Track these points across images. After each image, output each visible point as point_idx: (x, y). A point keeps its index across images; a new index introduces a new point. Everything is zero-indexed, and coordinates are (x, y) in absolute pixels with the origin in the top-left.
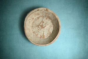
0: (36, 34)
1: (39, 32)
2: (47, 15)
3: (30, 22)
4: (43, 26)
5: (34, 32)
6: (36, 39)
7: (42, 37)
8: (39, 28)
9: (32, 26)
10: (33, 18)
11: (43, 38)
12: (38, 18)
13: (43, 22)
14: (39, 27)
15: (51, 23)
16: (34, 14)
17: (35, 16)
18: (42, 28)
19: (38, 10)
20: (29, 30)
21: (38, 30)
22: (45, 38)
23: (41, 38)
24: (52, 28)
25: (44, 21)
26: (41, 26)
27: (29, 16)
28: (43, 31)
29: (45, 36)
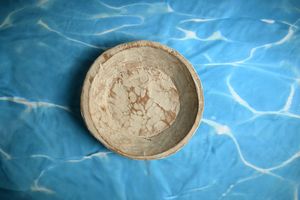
0: (150, 129)
2: (120, 64)
4: (143, 96)
5: (141, 131)
6: (163, 140)
8: (140, 113)
13: (132, 89)
22: (177, 113)
23: (168, 124)
24: (165, 76)
27: (90, 115)
28: (154, 105)
29: (172, 109)
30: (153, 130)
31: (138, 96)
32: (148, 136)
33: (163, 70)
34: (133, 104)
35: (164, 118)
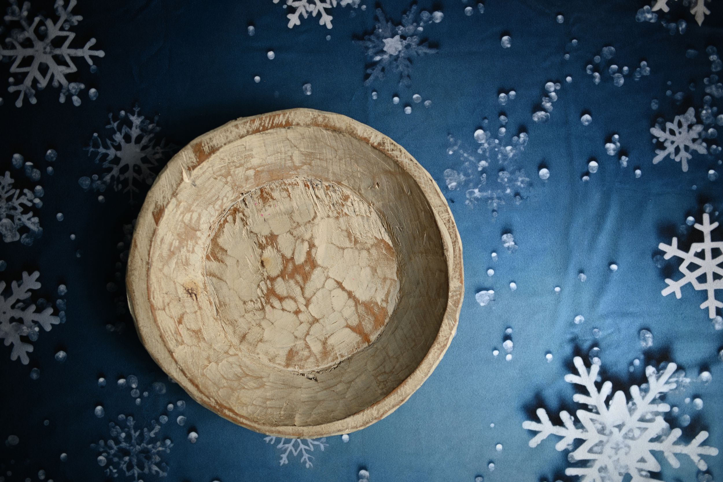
0: (316, 348)
1: (316, 320)
2: (240, 172)
3: (197, 333)
4: (300, 259)
5: (291, 355)
7: (368, 325)
8: (289, 305)
9: (243, 338)
10: (191, 293)
11: (378, 322)
12: (217, 252)
13: (272, 239)
14: (281, 299)
15: (321, 193)
16: (166, 262)
17: (187, 263)
18: (306, 277)
19: (158, 215)
20: (252, 384)
21: (297, 312)
22: (390, 310)
24: (363, 208)
25: (266, 232)
26: (282, 275)
27: (152, 308)
28: (330, 284)
29: (379, 298)
30: (325, 353)
31: (287, 261)
32: (310, 367)
33: (357, 190)
34: (272, 280)
35: (354, 321)
